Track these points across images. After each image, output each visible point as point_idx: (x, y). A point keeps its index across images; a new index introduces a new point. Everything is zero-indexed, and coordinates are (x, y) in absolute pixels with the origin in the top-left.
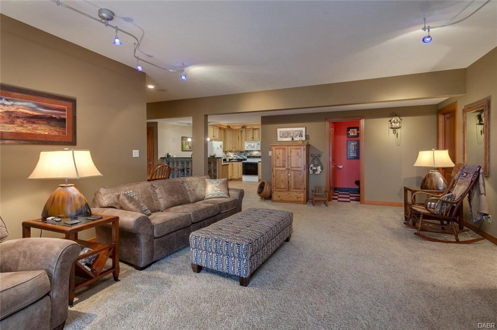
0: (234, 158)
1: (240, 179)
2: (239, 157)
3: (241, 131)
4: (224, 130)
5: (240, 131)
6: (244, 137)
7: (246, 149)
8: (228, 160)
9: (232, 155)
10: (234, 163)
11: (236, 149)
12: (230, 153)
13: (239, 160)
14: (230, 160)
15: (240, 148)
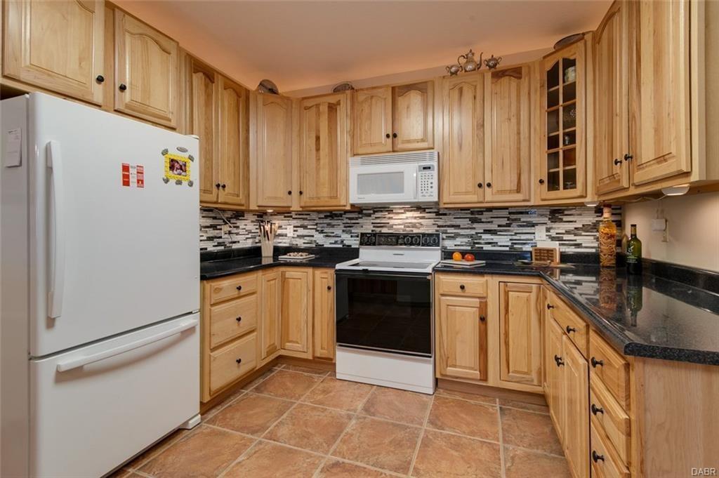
0: (301, 243)
1: (325, 365)
2: (320, 239)
3: (332, 108)
4: (242, 97)
5: (324, 109)
6: (343, 138)
7: (355, 196)
8: (267, 253)
9: (289, 231)
10: (291, 273)
11: (306, 200)
12: (277, 222)
13: (323, 257)
14: (278, 251)
15: (325, 192)
